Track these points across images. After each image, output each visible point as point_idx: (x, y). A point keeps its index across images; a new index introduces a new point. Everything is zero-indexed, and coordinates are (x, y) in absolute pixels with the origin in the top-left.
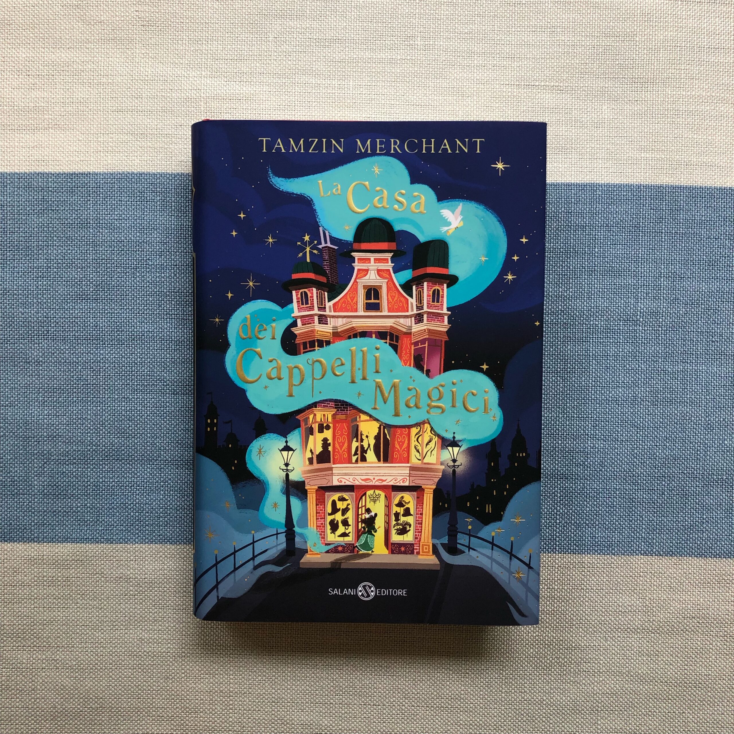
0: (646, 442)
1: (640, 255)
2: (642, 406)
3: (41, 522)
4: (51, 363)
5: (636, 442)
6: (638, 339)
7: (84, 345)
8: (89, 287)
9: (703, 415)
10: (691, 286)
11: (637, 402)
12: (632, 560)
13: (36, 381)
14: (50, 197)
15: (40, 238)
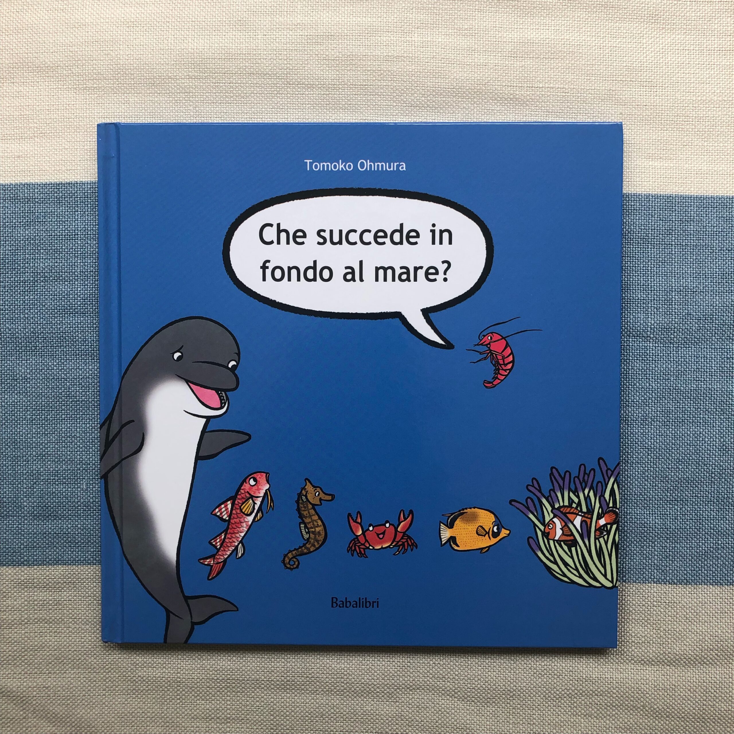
0: (658, 464)
1: (649, 268)
2: (653, 427)
3: (30, 544)
4: (38, 380)
5: (647, 464)
6: (648, 356)
7: (73, 361)
8: (76, 301)
9: (717, 436)
10: (704, 300)
11: (647, 422)
12: (644, 588)
13: (24, 399)
14: (37, 209)
15: (26, 251)
